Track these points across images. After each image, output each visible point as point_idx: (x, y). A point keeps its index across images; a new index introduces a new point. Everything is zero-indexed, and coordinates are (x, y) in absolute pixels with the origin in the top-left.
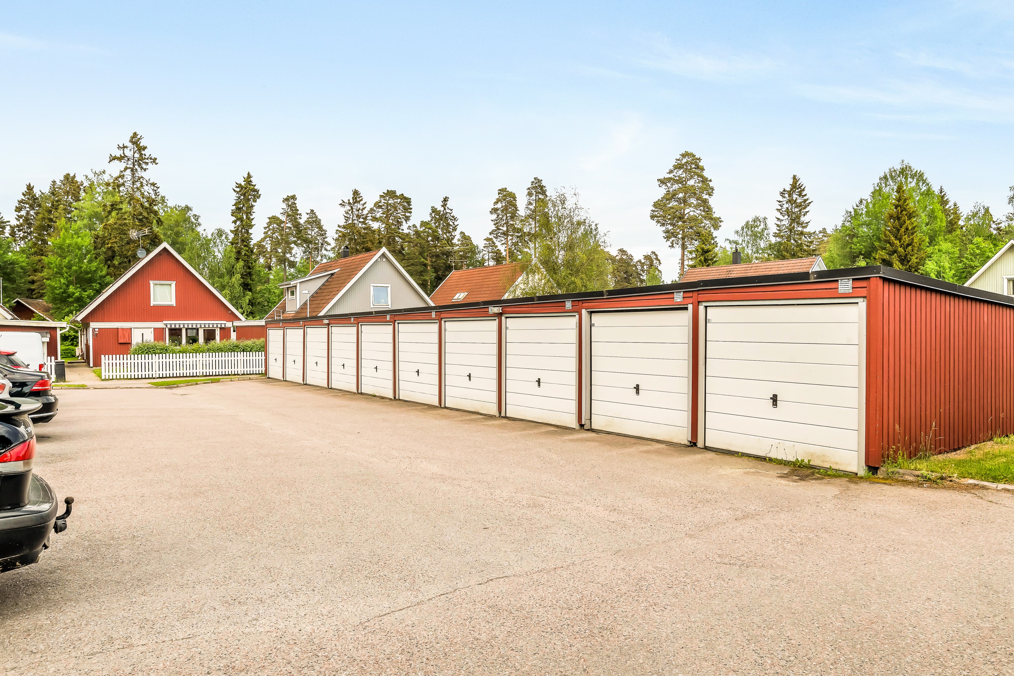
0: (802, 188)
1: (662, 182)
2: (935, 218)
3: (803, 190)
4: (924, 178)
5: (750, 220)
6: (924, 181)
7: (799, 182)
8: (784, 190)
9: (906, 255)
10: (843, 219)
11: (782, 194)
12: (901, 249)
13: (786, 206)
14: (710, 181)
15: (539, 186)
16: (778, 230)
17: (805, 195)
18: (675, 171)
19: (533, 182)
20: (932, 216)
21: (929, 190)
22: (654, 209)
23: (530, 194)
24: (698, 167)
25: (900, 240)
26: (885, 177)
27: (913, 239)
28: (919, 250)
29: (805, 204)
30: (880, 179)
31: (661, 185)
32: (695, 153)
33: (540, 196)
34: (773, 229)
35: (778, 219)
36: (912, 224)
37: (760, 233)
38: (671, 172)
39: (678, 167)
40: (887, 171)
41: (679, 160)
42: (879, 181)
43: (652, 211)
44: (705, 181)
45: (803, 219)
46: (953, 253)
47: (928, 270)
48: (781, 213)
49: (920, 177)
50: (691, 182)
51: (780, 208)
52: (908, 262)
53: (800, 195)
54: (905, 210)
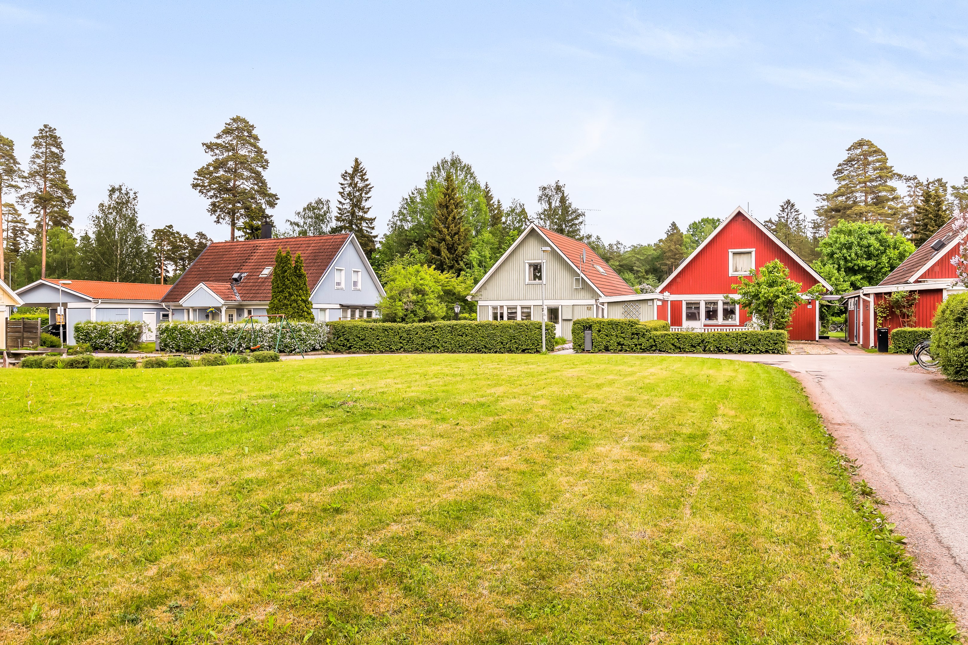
0: (364, 172)
1: (210, 147)
2: (480, 210)
3: (365, 174)
4: (472, 171)
5: (314, 202)
6: (472, 175)
7: (361, 166)
8: (346, 173)
9: (453, 244)
10: (400, 206)
11: (344, 176)
12: (448, 237)
13: (348, 190)
14: (266, 152)
15: (51, 135)
16: (339, 214)
17: (367, 180)
18: (224, 136)
19: (41, 130)
20: (477, 209)
21: (475, 183)
22: (197, 177)
23: (37, 145)
24: (250, 136)
25: (448, 228)
26: (438, 168)
27: (459, 228)
28: (466, 239)
29: (367, 189)
30: (434, 168)
31: (207, 151)
32: (248, 119)
33: (54, 149)
34: (335, 212)
35: (340, 202)
36: (459, 213)
37: (322, 216)
38: (219, 137)
39: (227, 132)
40: (440, 162)
41: (229, 125)
42: (432, 171)
43: (195, 179)
44: (259, 152)
45: (364, 204)
46: (492, 244)
47: (471, 258)
48: (342, 196)
49: (468, 170)
50: (243, 152)
51: (342, 191)
52: (455, 251)
53: (363, 180)
54: (453, 199)
